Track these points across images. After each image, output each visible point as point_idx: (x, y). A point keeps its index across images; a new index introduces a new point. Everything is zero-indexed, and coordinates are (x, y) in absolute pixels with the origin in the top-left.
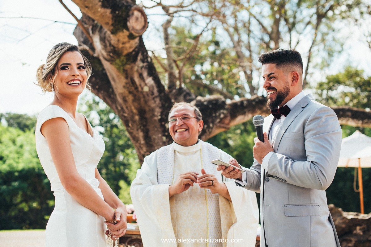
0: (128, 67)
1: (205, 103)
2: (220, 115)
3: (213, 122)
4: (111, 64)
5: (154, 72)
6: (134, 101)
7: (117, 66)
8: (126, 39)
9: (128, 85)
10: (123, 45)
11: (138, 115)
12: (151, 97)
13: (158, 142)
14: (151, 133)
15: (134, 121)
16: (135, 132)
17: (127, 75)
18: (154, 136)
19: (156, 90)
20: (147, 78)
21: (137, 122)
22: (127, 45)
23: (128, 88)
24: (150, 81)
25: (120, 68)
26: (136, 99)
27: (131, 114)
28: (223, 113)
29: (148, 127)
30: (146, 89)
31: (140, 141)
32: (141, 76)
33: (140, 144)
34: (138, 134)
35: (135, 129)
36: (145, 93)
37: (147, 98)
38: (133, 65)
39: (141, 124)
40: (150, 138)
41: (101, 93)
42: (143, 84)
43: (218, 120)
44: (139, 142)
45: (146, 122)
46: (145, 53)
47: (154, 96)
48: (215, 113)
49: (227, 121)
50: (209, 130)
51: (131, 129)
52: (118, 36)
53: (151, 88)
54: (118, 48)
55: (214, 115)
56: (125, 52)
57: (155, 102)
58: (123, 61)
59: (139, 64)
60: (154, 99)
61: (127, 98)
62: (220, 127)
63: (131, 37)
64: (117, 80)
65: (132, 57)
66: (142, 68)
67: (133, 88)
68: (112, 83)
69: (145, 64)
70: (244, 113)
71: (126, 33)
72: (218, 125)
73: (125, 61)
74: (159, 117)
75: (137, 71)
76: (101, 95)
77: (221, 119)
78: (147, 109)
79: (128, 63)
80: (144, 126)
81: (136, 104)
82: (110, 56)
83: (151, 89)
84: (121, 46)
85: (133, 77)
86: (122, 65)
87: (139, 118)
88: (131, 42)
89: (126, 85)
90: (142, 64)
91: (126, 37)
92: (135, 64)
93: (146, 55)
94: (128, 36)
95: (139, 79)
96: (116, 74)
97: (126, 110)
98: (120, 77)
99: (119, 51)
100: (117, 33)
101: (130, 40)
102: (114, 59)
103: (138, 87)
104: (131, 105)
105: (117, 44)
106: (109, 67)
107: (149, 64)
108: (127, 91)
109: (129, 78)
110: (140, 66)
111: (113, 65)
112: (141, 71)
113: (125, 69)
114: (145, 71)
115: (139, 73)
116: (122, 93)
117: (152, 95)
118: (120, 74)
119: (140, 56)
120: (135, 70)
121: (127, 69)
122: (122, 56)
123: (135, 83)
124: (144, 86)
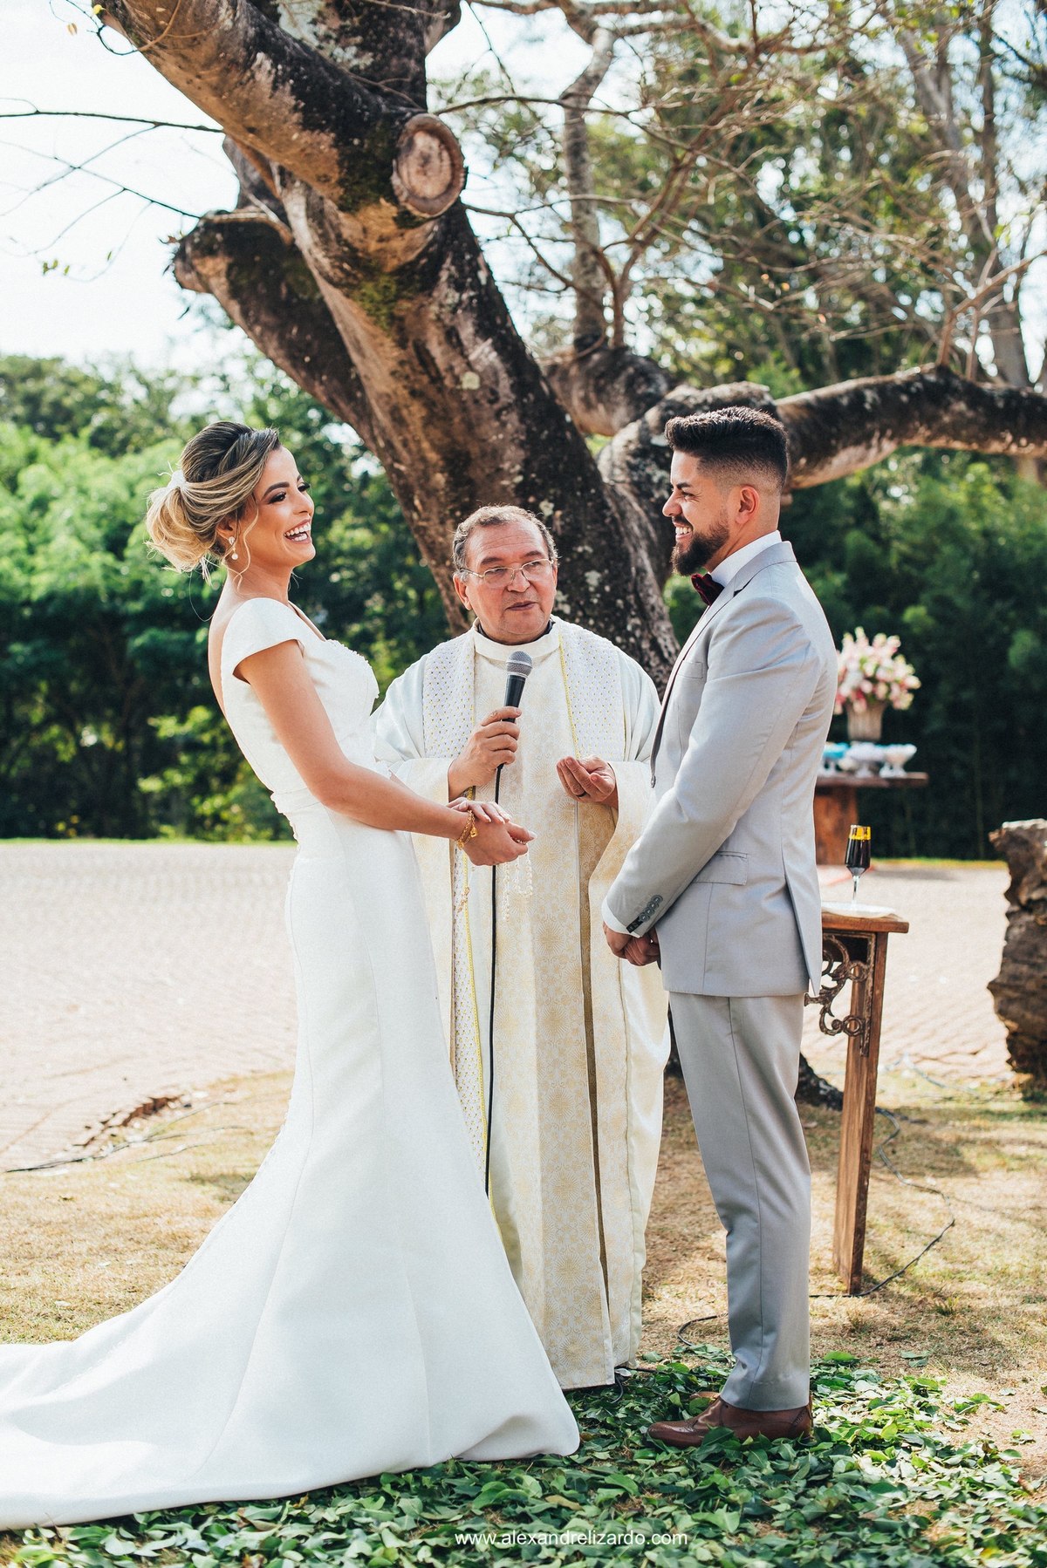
0: (404, 306)
4: (347, 296)
5: (499, 321)
6: (428, 422)
7: (368, 306)
8: (391, 228)
9: (407, 368)
10: (383, 245)
11: (442, 472)
12: (487, 410)
15: (430, 493)
16: (432, 529)
17: (404, 333)
19: (505, 385)
20: (476, 343)
21: (441, 495)
22: (398, 244)
23: (407, 377)
24: (484, 353)
25: (378, 309)
26: (436, 416)
27: (422, 467)
30: (470, 381)
32: (451, 336)
34: (444, 535)
35: (435, 519)
36: (465, 397)
37: (474, 411)
38: (422, 299)
39: (456, 500)
41: (322, 383)
42: (458, 365)
44: (448, 563)
45: (472, 495)
46: (469, 255)
47: (496, 406)
51: (420, 518)
52: (361, 216)
53: (488, 377)
54: (365, 251)
56: (392, 264)
57: (504, 424)
58: (386, 288)
59: (446, 296)
60: (498, 414)
61: (405, 412)
63: (406, 221)
64: (369, 351)
65: (418, 276)
66: (454, 308)
67: (425, 379)
68: (355, 357)
69: (467, 295)
70: (864, 439)
71: (388, 210)
73: (394, 288)
74: (519, 479)
75: (439, 319)
76: (319, 389)
78: (475, 450)
79: (405, 293)
80: (466, 508)
81: (436, 433)
82: (342, 269)
83: (488, 381)
84: (373, 246)
85: (424, 344)
86: (386, 302)
87: (447, 482)
88: (409, 234)
89: (399, 369)
90: (457, 295)
91: (391, 221)
92: (430, 295)
93: (470, 262)
94: (395, 219)
95: (445, 346)
96: (364, 329)
97: (404, 454)
98: (378, 341)
99: (370, 261)
100: (357, 210)
101: (403, 231)
102: (355, 282)
103: (444, 374)
104: (420, 435)
105: (361, 241)
106: (342, 308)
107: (483, 292)
108: (405, 387)
109: (410, 344)
110: (449, 301)
111: (354, 300)
112: (452, 320)
113: (396, 312)
114: (466, 320)
115: (444, 326)
116: (388, 395)
117: (492, 402)
118: (379, 331)
119: (449, 269)
120: (432, 316)
121: (402, 314)
122: (383, 274)
123: (433, 359)
124: (464, 371)
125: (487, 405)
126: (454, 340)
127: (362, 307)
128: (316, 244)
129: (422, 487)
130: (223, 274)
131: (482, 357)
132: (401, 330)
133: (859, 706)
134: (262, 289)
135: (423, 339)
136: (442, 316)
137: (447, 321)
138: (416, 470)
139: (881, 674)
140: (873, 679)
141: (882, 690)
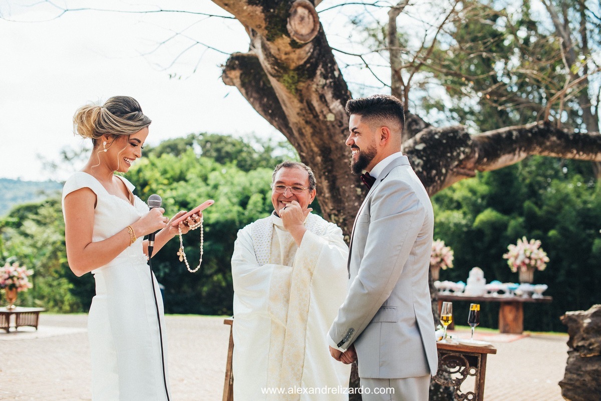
0: (302, 85)
1: (437, 137)
2: (459, 154)
3: (447, 166)
4: (278, 81)
5: (344, 92)
6: (313, 135)
7: (287, 85)
8: (289, 49)
9: (304, 112)
10: (287, 56)
11: (320, 156)
12: (338, 130)
13: (349, 196)
14: (339, 182)
15: (314, 165)
17: (302, 96)
18: (344, 187)
19: (346, 119)
20: (333, 101)
21: (320, 166)
22: (293, 56)
23: (304, 116)
24: (337, 105)
25: (291, 86)
26: (316, 132)
27: (311, 154)
29: (334, 173)
30: (331, 117)
31: (325, 194)
32: (322, 98)
33: (324, 197)
36: (328, 124)
37: (332, 130)
38: (309, 82)
39: (326, 168)
40: (338, 189)
41: (276, 121)
42: (325, 110)
44: (323, 195)
45: (332, 166)
47: (342, 128)
48: (452, 153)
49: (470, 165)
50: (440, 179)
52: (276, 43)
53: (338, 116)
54: (280, 59)
55: (449, 155)
56: (293, 66)
58: (293, 77)
59: (320, 81)
60: (343, 132)
61: (304, 131)
62: (459, 173)
63: (294, 45)
64: (288, 105)
65: (306, 72)
66: (323, 87)
67: (311, 116)
68: (284, 108)
69: (329, 81)
70: (512, 151)
71: (287, 40)
72: (455, 170)
73: (296, 77)
75: (317, 91)
76: (275, 123)
77: (461, 162)
78: (333, 146)
79: (301, 79)
80: (330, 172)
81: (317, 139)
82: (275, 69)
83: (339, 118)
84: (284, 57)
85: (311, 101)
86: (294, 83)
87: (322, 160)
88: (298, 51)
89: (300, 112)
90: (324, 81)
91: (288, 45)
92: (312, 80)
93: (330, 67)
94: (290, 44)
95: (320, 102)
96: (287, 96)
97: (304, 148)
98: (292, 100)
99: (283, 64)
100: (274, 40)
101: (294, 49)
102: (280, 75)
103: (319, 114)
104: (310, 140)
105: (278, 55)
106: (276, 86)
107: (336, 80)
108: (303, 120)
109: (305, 101)
110: (321, 83)
111: (281, 82)
112: (322, 91)
113: (298, 88)
114: (328, 91)
115: (319, 94)
116: (296, 123)
117: (340, 126)
118: (291, 96)
119: (320, 70)
120: (314, 89)
121: (301, 88)
122: (290, 70)
123: (314, 108)
124: (328, 113)
125: (338, 128)
126: (323, 100)
127: (284, 85)
128: (265, 59)
129: (312, 163)
130: (239, 77)
131: (336, 108)
132: (301, 95)
133: (524, 269)
134: (253, 83)
135: (310, 99)
136: (318, 90)
137: (320, 92)
138: (309, 155)
139: (533, 256)
140: (530, 258)
141: (533, 262)
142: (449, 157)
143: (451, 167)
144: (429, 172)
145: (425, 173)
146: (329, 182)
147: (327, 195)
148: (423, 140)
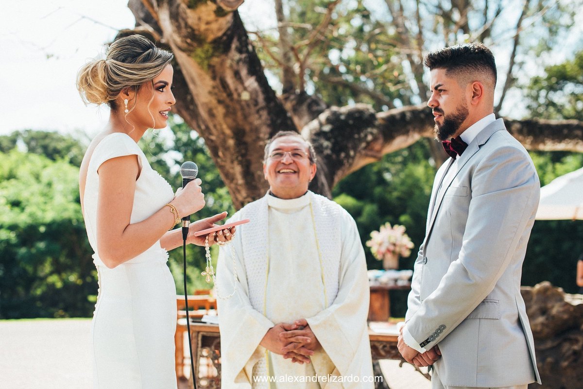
0: (215, 60)
1: (343, 117)
2: (366, 136)
3: (355, 149)
4: (189, 55)
5: (258, 68)
6: (226, 115)
7: (199, 60)
8: (212, 17)
9: (216, 90)
10: (207, 27)
11: (232, 138)
12: (253, 109)
14: (253, 167)
15: (226, 149)
16: (228, 165)
17: (215, 73)
18: (259, 173)
19: (261, 98)
20: (247, 79)
21: (232, 150)
22: (214, 26)
23: (216, 94)
24: (251, 83)
25: (203, 62)
26: (230, 112)
27: (222, 136)
28: (372, 133)
29: (249, 158)
30: (245, 96)
31: (237, 180)
32: (237, 74)
33: (237, 184)
34: (233, 168)
35: (229, 161)
36: (243, 103)
37: (247, 110)
38: (223, 57)
39: (239, 152)
40: (253, 175)
42: (240, 88)
43: (363, 145)
44: (235, 181)
45: (247, 149)
46: (244, 38)
47: (258, 107)
48: (359, 133)
49: (377, 146)
50: (348, 162)
52: (198, 11)
53: (254, 94)
54: (198, 30)
55: (356, 136)
56: (211, 37)
57: (260, 116)
58: (207, 51)
59: (233, 56)
60: (258, 112)
61: (215, 111)
62: (367, 156)
63: (220, 13)
64: (198, 82)
65: (222, 45)
66: (238, 61)
67: (225, 95)
68: (191, 86)
69: (244, 56)
70: (406, 133)
71: (212, 6)
72: (363, 152)
73: (211, 51)
75: (231, 67)
77: (368, 143)
78: (247, 128)
79: (217, 54)
80: (243, 156)
81: (229, 120)
82: (186, 42)
83: (254, 96)
84: (203, 27)
85: (224, 78)
86: (207, 58)
87: (235, 143)
88: (221, 20)
89: (212, 90)
90: (239, 56)
91: (213, 13)
92: (227, 55)
93: (244, 41)
95: (234, 80)
96: (197, 73)
97: (214, 131)
98: (203, 77)
100: (196, 8)
101: (218, 18)
102: (193, 49)
103: (233, 92)
104: (222, 122)
105: (197, 25)
107: (250, 55)
108: (215, 99)
109: (218, 78)
110: (236, 58)
111: (192, 57)
112: (237, 67)
114: (243, 67)
115: (234, 70)
116: (207, 103)
117: (255, 106)
118: (203, 73)
119: (235, 43)
120: (228, 65)
121: (214, 64)
122: (206, 43)
123: (228, 86)
124: (242, 91)
125: (252, 107)
126: (238, 76)
127: (196, 61)
129: (223, 146)
131: (251, 85)
132: (214, 71)
133: (389, 256)
135: (224, 75)
136: (233, 65)
137: (235, 68)
138: (220, 139)
139: (398, 243)
140: (394, 245)
141: (398, 249)
142: (356, 139)
143: (359, 149)
144: (338, 155)
145: (334, 156)
146: (243, 167)
147: (240, 181)
148: (328, 121)
